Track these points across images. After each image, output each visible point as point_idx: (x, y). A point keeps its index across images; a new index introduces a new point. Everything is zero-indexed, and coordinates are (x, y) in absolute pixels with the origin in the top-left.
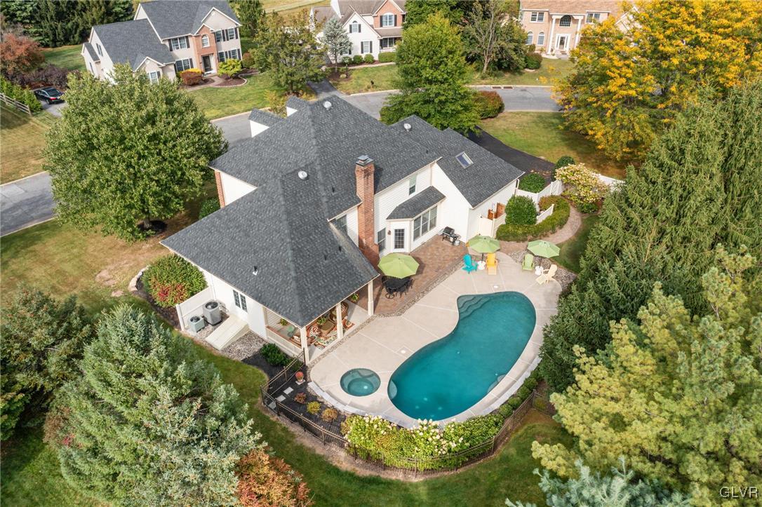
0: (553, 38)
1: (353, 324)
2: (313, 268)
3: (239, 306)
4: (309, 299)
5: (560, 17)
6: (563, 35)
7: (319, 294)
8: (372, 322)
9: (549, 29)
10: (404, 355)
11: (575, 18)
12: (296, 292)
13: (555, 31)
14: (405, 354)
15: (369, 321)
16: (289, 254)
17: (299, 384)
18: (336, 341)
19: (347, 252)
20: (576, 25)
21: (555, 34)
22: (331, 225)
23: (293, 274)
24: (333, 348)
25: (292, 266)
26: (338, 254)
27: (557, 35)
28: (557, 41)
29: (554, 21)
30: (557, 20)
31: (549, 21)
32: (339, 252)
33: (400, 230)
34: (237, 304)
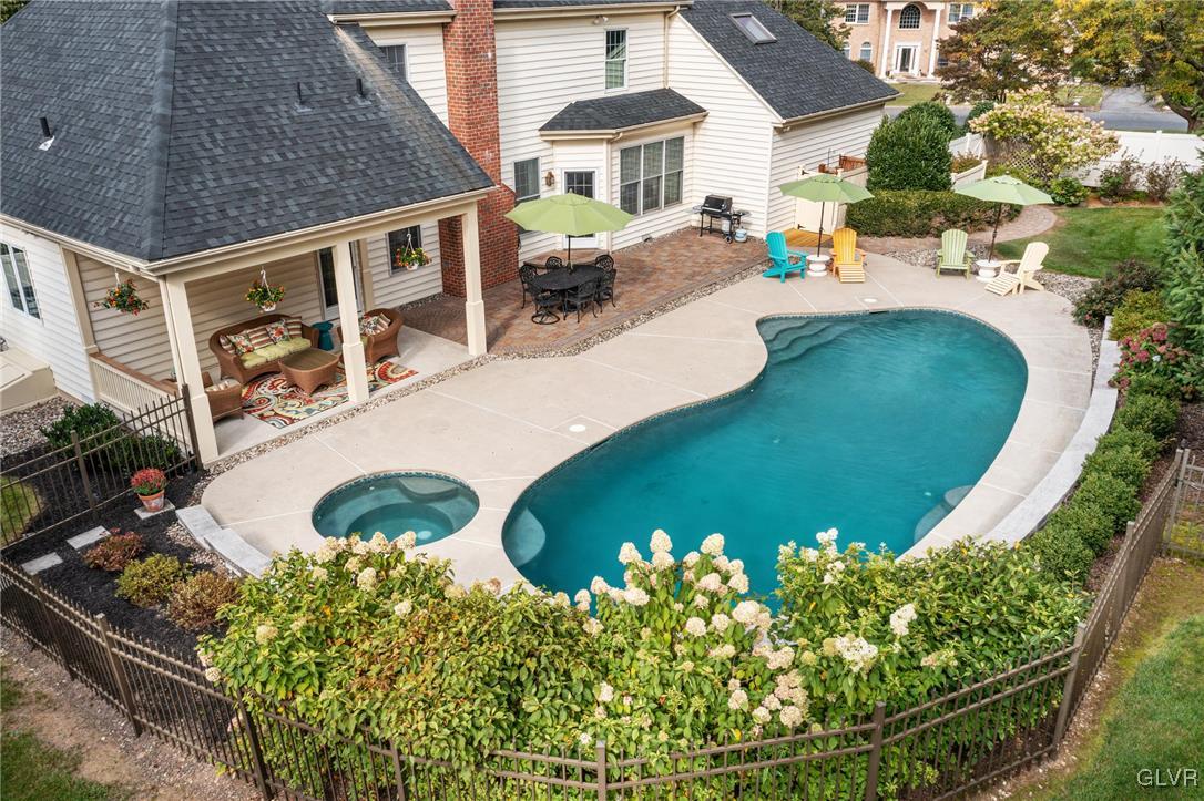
0: (889, 51)
1: (412, 373)
2: (247, 113)
3: (22, 309)
4: (206, 188)
5: (901, 6)
6: (907, 45)
7: (255, 185)
8: (477, 370)
9: (879, 35)
10: (579, 435)
11: (930, 6)
12: (156, 155)
13: (891, 36)
14: (581, 435)
15: (467, 367)
16: (160, 59)
17: (143, 515)
18: (342, 407)
19: (386, 105)
20: (930, 25)
21: (891, 45)
22: (342, 34)
23: (157, 108)
24: (323, 424)
25: (159, 87)
26: (352, 102)
27: (896, 44)
28: (896, 59)
29: (890, 14)
30: (895, 12)
31: (879, 21)
32: (357, 98)
33: (580, 175)
34: (18, 305)
